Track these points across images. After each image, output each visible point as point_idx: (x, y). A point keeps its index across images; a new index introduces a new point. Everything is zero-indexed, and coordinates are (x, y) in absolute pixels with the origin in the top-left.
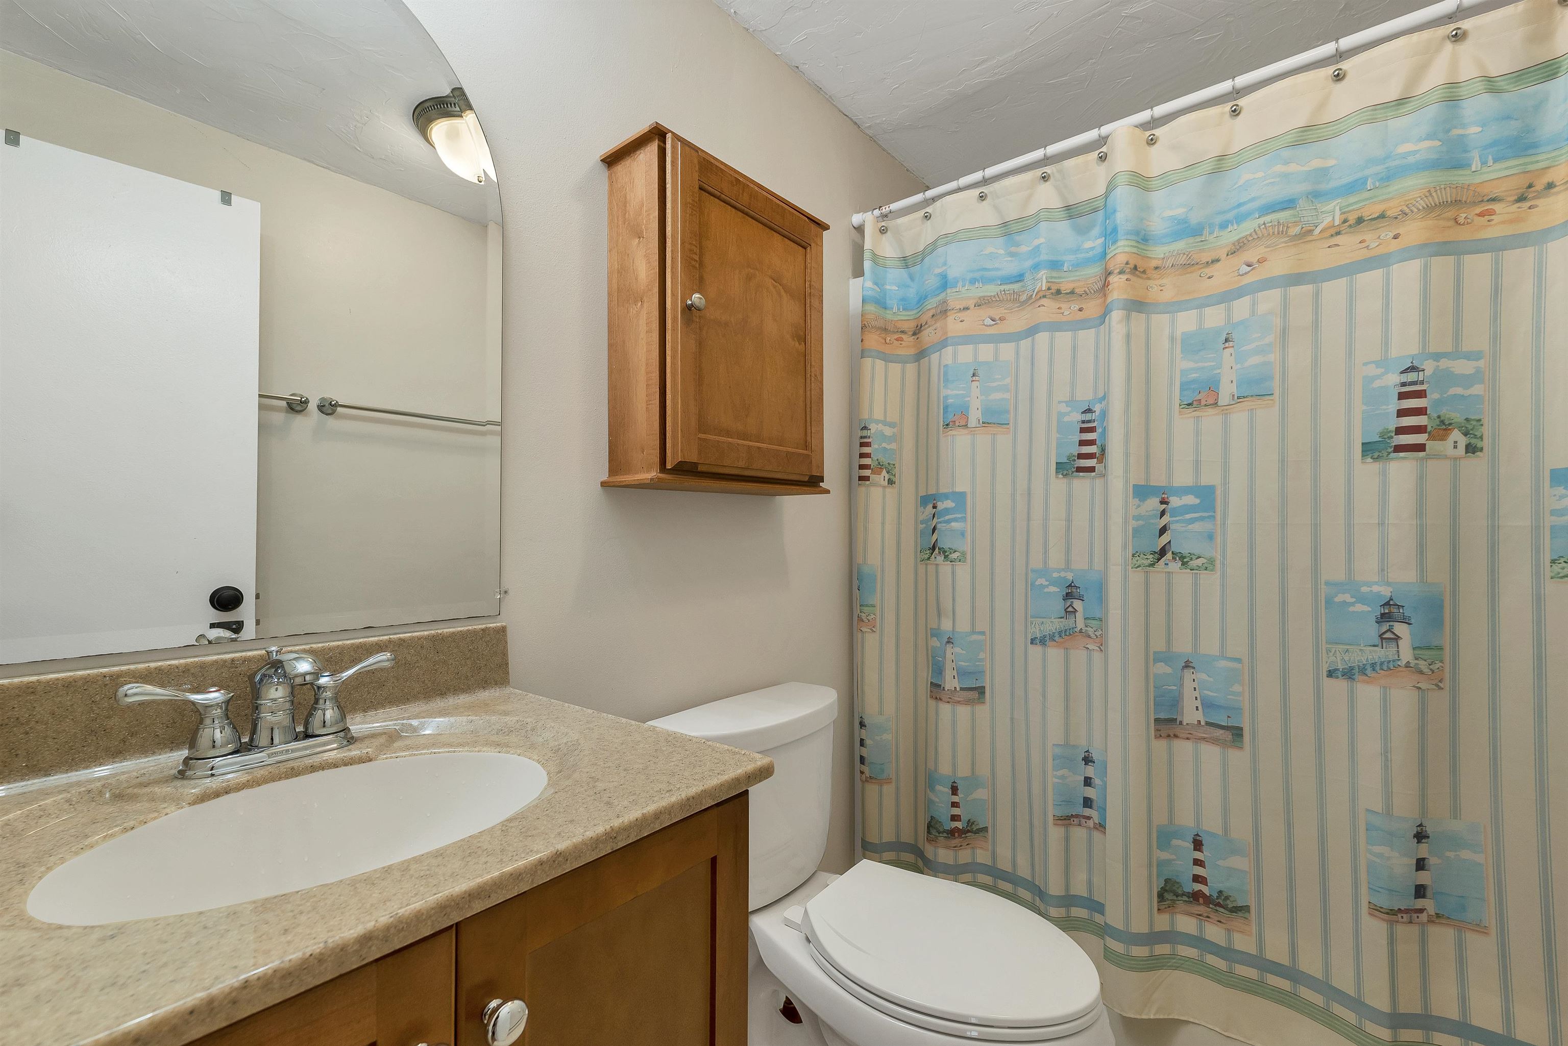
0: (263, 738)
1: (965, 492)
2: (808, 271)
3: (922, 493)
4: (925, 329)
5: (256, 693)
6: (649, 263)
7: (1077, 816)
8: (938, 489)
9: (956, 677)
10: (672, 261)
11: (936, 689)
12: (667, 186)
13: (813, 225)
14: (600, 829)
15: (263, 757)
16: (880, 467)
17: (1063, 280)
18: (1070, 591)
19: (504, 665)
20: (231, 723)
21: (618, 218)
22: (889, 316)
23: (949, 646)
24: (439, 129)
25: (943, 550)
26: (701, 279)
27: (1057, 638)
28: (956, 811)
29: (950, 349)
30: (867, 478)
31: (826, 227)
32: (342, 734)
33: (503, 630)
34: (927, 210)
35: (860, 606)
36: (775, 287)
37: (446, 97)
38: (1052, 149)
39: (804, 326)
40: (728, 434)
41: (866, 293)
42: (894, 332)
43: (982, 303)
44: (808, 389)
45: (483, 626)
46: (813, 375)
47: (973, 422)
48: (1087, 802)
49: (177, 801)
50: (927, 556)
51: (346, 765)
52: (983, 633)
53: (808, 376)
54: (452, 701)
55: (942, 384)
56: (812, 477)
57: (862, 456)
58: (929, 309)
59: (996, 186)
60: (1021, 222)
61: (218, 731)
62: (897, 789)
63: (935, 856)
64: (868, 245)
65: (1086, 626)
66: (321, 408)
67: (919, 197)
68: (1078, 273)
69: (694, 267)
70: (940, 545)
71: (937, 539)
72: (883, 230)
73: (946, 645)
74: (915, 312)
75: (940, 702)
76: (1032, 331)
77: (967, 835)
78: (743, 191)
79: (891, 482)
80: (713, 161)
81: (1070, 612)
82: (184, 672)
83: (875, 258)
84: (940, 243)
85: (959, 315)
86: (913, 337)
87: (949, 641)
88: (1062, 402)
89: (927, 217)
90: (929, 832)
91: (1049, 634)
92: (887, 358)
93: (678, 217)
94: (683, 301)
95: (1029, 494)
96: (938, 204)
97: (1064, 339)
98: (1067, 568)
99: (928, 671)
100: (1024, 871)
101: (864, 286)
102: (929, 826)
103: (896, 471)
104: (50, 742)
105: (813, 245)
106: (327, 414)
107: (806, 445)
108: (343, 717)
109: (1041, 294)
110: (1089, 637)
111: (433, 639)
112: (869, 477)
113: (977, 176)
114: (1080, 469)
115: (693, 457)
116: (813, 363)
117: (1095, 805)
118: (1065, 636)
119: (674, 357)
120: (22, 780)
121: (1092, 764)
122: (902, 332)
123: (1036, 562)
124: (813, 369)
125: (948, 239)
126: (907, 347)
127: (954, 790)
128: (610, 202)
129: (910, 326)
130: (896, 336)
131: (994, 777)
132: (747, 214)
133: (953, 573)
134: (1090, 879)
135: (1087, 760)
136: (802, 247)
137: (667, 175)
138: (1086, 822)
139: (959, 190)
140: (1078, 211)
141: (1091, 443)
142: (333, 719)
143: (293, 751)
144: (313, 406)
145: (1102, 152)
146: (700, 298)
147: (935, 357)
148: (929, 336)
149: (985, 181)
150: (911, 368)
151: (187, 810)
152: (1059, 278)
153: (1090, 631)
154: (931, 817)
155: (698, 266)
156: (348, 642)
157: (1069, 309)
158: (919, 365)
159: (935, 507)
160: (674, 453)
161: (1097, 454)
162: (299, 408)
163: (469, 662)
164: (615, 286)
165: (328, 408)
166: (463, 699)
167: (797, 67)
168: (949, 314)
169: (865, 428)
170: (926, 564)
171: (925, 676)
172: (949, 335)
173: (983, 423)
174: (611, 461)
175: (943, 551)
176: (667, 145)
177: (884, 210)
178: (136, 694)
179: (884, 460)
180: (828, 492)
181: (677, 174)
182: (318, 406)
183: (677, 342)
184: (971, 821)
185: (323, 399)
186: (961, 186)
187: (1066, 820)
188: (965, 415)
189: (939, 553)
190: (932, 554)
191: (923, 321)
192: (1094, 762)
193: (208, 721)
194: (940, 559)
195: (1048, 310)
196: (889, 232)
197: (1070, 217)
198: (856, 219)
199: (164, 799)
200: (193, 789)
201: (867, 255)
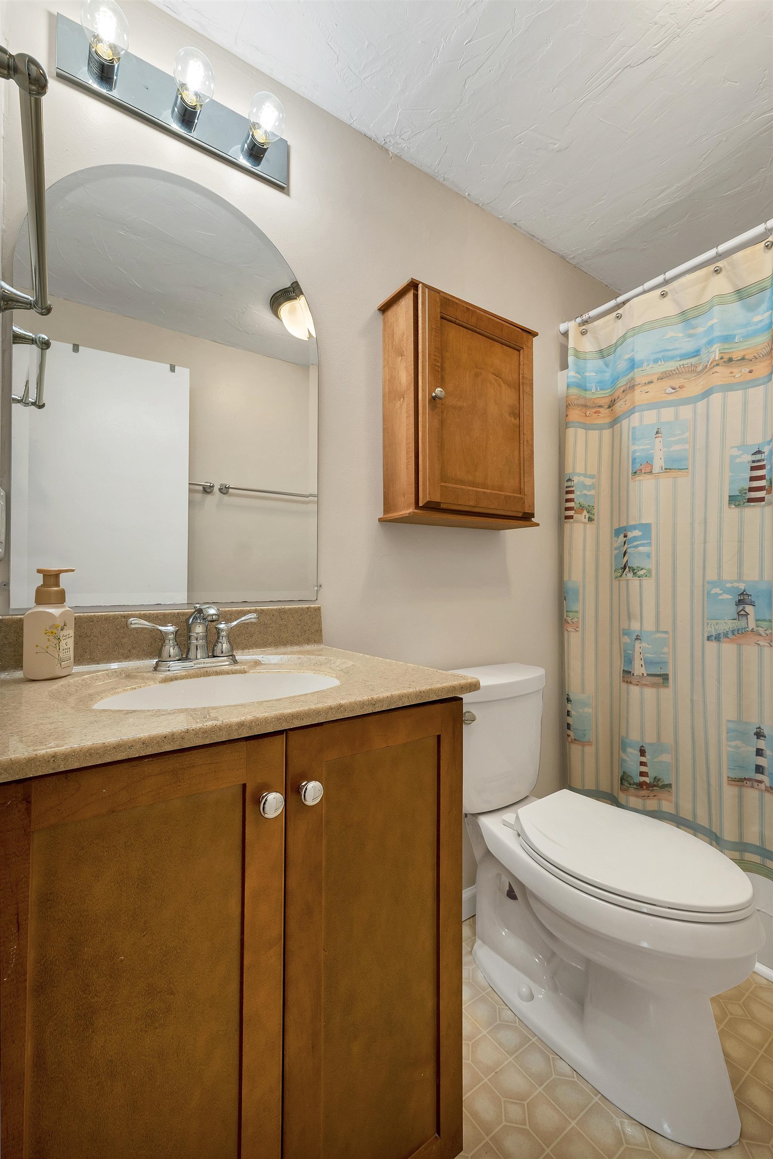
0: (192, 655)
1: (650, 524)
2: (521, 367)
3: (616, 526)
4: (618, 402)
5: (189, 629)
6: (408, 371)
7: (750, 780)
8: (628, 522)
9: (643, 665)
10: (422, 368)
11: (627, 674)
12: (419, 319)
13: (525, 334)
14: (366, 698)
15: (191, 664)
16: (582, 508)
17: (735, 350)
18: (742, 598)
19: (319, 631)
20: (177, 644)
21: (389, 346)
22: (589, 395)
23: (637, 642)
24: (285, 309)
25: (632, 568)
26: (443, 378)
27: (730, 635)
28: (643, 769)
29: (637, 415)
30: (571, 517)
31: (535, 334)
32: (231, 657)
33: (319, 609)
34: (619, 311)
35: (566, 612)
36: (496, 380)
37: (289, 288)
38: (722, 248)
39: (518, 406)
40: (462, 482)
41: (570, 380)
42: (593, 407)
43: (663, 376)
44: (522, 451)
45: (307, 606)
46: (525, 440)
47: (656, 469)
48: (759, 769)
49: (154, 679)
50: (619, 574)
51: (233, 674)
52: (666, 632)
53: (522, 441)
54: (289, 649)
55: (631, 442)
56: (525, 513)
57: (568, 500)
58: (621, 387)
59: (675, 284)
60: (697, 309)
61: (172, 648)
62: (597, 749)
63: (627, 802)
64: (571, 345)
65: (757, 627)
66: (220, 490)
67: (612, 303)
68: (747, 343)
69: (437, 370)
70: (629, 564)
71: (627, 561)
72: (584, 332)
73: (635, 641)
74: (609, 390)
75: (630, 684)
76: (707, 394)
77: (654, 788)
78: (472, 316)
79: (590, 519)
80: (450, 298)
81: (744, 615)
82: (156, 617)
83: (577, 354)
84: (630, 334)
85: (645, 388)
86: (608, 410)
87: (638, 638)
88: (734, 447)
89: (619, 317)
90: (622, 783)
91: (723, 632)
92: (587, 427)
93: (426, 338)
94: (430, 394)
95: (705, 522)
96: (627, 305)
97: (735, 397)
98: (740, 579)
99: (621, 662)
100: (703, 821)
101: (569, 375)
102: (622, 779)
103: (595, 511)
104: (99, 648)
105: (525, 348)
106: (224, 494)
107: (520, 491)
108: (232, 649)
109: (714, 363)
110: (760, 635)
111: (280, 611)
112: (573, 516)
113: (660, 279)
114: (751, 500)
115: (437, 498)
116: (525, 432)
117: (766, 772)
118: (738, 634)
119: (424, 432)
120: (88, 665)
121: (763, 739)
122: (600, 406)
123: (711, 575)
124: (525, 437)
125: (635, 331)
126: (604, 418)
127: (643, 752)
128: (384, 336)
129: (606, 401)
130: (594, 410)
131: (676, 745)
132: (475, 331)
133: (640, 586)
134: (762, 831)
135: (759, 735)
136: (517, 350)
137: (419, 311)
138: (758, 785)
139: (645, 292)
140: (748, 292)
141: (761, 478)
142: (227, 649)
143: (207, 663)
144: (216, 489)
145: (768, 242)
146: (441, 391)
147: (625, 423)
148: (620, 407)
149: (666, 282)
150: (607, 433)
151: (158, 685)
152: (730, 348)
153: (761, 630)
154: (624, 772)
155: (440, 370)
156: (234, 609)
157: (740, 373)
158: (613, 431)
159: (625, 536)
160: (424, 496)
161: (766, 487)
162: (209, 490)
163: (299, 627)
164: (387, 390)
165: (224, 490)
166: (296, 648)
167: (515, 224)
168: (636, 388)
169: (569, 480)
170: (619, 580)
171: (619, 666)
172: (637, 404)
173: (665, 469)
174: (385, 504)
175: (632, 570)
176: (419, 292)
177: (584, 317)
178: (135, 624)
179: (585, 503)
180: (537, 525)
181: (425, 310)
182: (219, 489)
183: (426, 421)
184: (657, 778)
185: (221, 485)
186: (646, 289)
187: (740, 782)
188: (650, 464)
189: (629, 571)
190: (623, 572)
191: (616, 396)
192: (765, 737)
193: (167, 641)
194: (630, 575)
195: (721, 375)
196: (588, 333)
197: (741, 299)
198: (563, 327)
199: (148, 679)
200: (161, 675)
201: (570, 352)
